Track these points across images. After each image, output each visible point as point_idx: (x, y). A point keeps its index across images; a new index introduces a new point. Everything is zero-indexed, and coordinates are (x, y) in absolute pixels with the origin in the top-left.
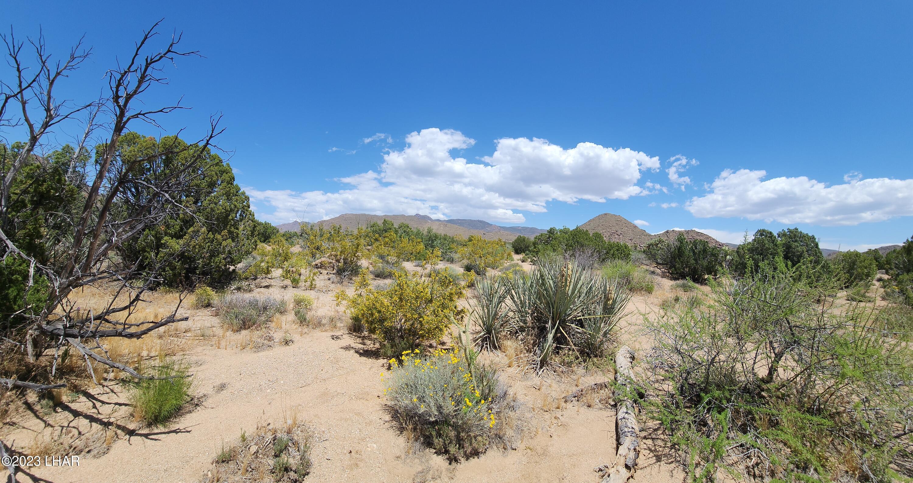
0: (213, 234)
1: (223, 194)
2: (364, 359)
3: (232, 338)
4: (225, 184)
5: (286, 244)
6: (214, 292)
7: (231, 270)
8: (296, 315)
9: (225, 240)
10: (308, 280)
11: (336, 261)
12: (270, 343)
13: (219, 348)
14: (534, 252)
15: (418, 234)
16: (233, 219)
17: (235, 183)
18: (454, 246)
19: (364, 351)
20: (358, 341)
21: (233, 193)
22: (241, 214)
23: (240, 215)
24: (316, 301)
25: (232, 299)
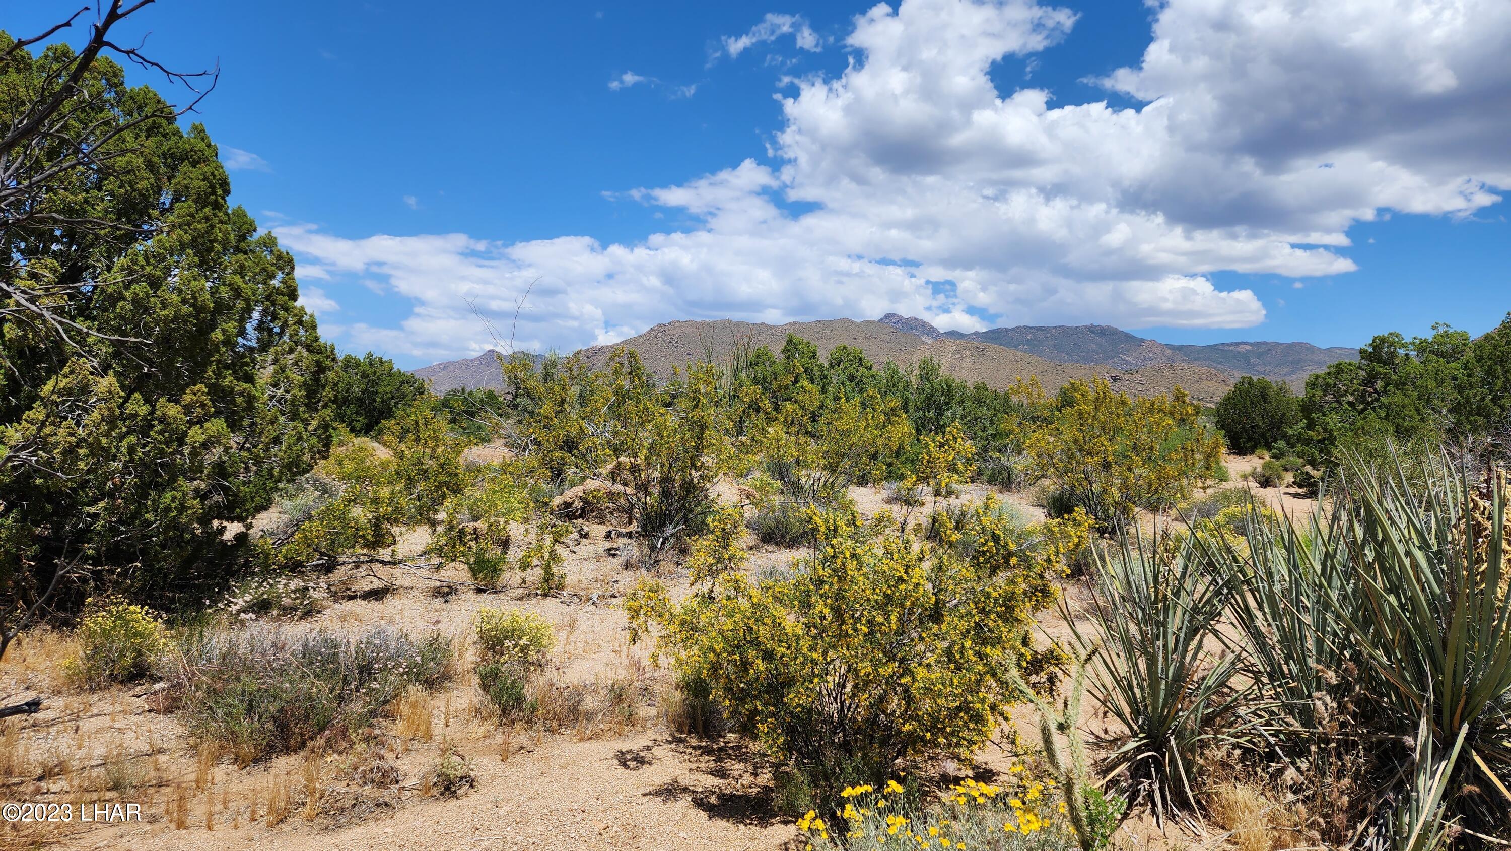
0: (147, 400)
1: (183, 246)
2: (721, 824)
3: (235, 787)
4: (186, 206)
5: (448, 435)
6: (161, 626)
7: (228, 536)
8: (485, 687)
9: (200, 422)
10: (535, 561)
11: (637, 487)
12: (385, 795)
13: (181, 825)
14: (1308, 442)
15: (892, 385)
16: (228, 342)
17: (232, 203)
18: (1011, 423)
19: (722, 797)
20: (703, 766)
21: (225, 245)
22: (261, 323)
23: (260, 328)
24: (563, 634)
25: (233, 647)
